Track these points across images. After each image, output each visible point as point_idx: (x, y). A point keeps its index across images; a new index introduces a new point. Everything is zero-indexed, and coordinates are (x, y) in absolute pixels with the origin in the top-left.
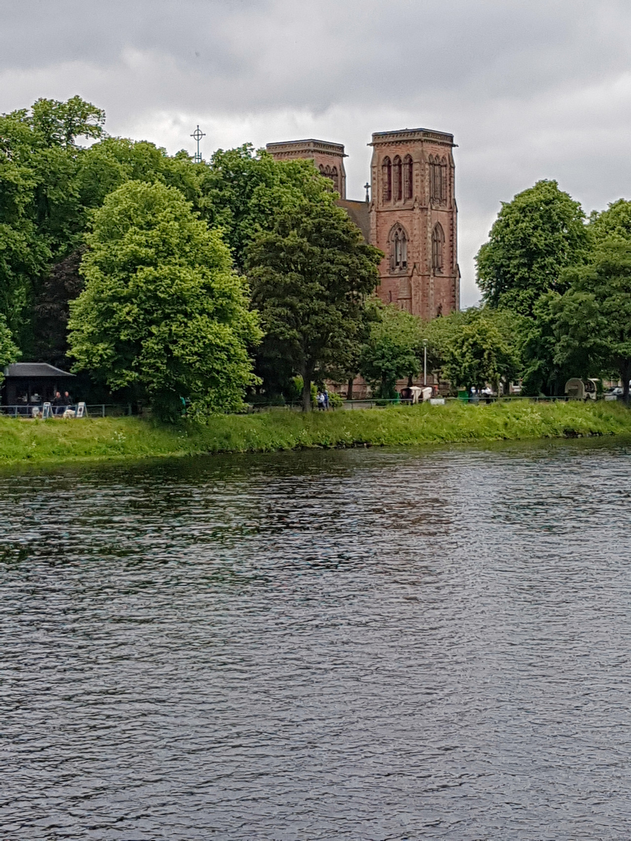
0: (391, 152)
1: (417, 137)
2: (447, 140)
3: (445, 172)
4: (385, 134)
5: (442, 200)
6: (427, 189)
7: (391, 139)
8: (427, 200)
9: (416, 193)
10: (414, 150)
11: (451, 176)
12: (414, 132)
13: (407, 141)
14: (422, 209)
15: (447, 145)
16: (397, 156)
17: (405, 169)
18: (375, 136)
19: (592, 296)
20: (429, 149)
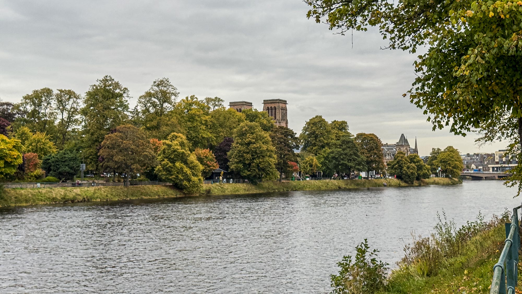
0: (269, 106)
1: (277, 101)
2: (285, 102)
3: (284, 111)
4: (267, 101)
5: (284, 120)
6: (280, 117)
7: (269, 102)
8: (281, 120)
9: (277, 118)
10: (276, 105)
11: (286, 113)
12: (276, 100)
13: (275, 103)
14: (279, 123)
15: (284, 103)
16: (271, 107)
17: (273, 111)
18: (264, 101)
19: (341, 149)
20: (281, 105)
